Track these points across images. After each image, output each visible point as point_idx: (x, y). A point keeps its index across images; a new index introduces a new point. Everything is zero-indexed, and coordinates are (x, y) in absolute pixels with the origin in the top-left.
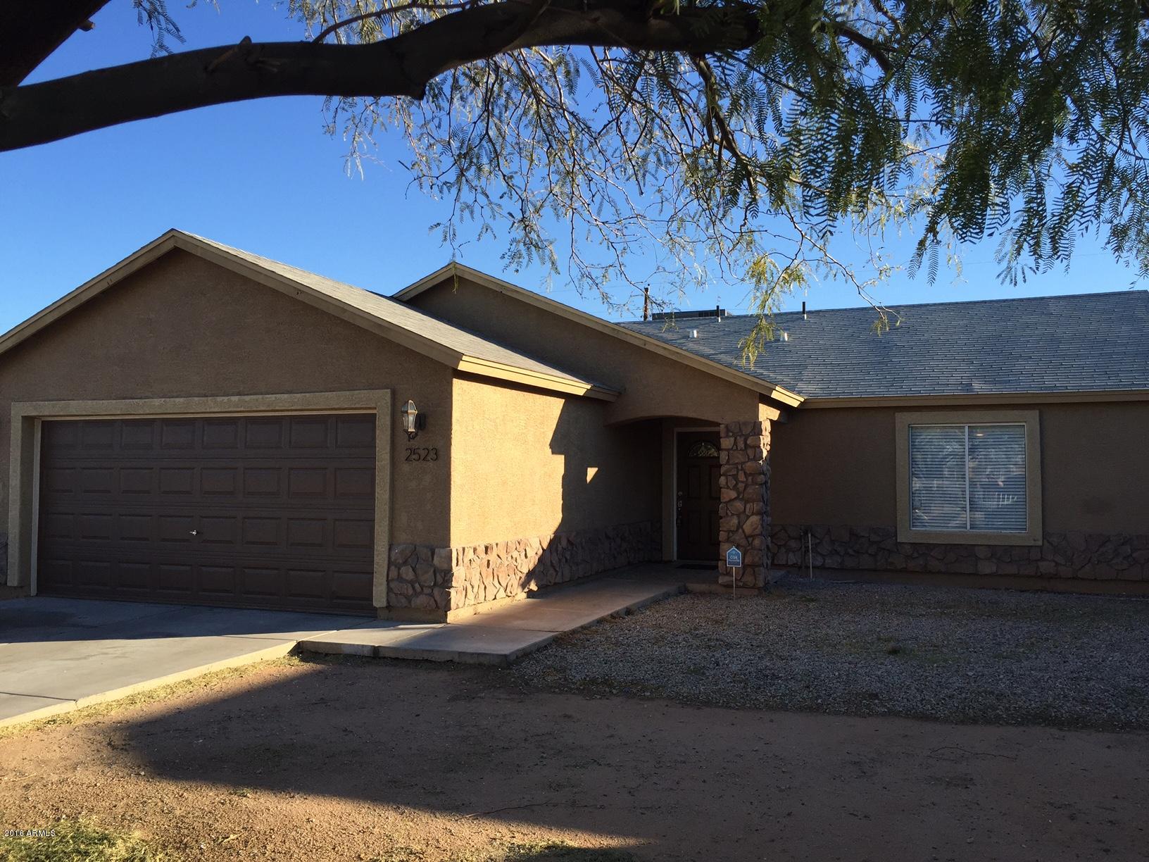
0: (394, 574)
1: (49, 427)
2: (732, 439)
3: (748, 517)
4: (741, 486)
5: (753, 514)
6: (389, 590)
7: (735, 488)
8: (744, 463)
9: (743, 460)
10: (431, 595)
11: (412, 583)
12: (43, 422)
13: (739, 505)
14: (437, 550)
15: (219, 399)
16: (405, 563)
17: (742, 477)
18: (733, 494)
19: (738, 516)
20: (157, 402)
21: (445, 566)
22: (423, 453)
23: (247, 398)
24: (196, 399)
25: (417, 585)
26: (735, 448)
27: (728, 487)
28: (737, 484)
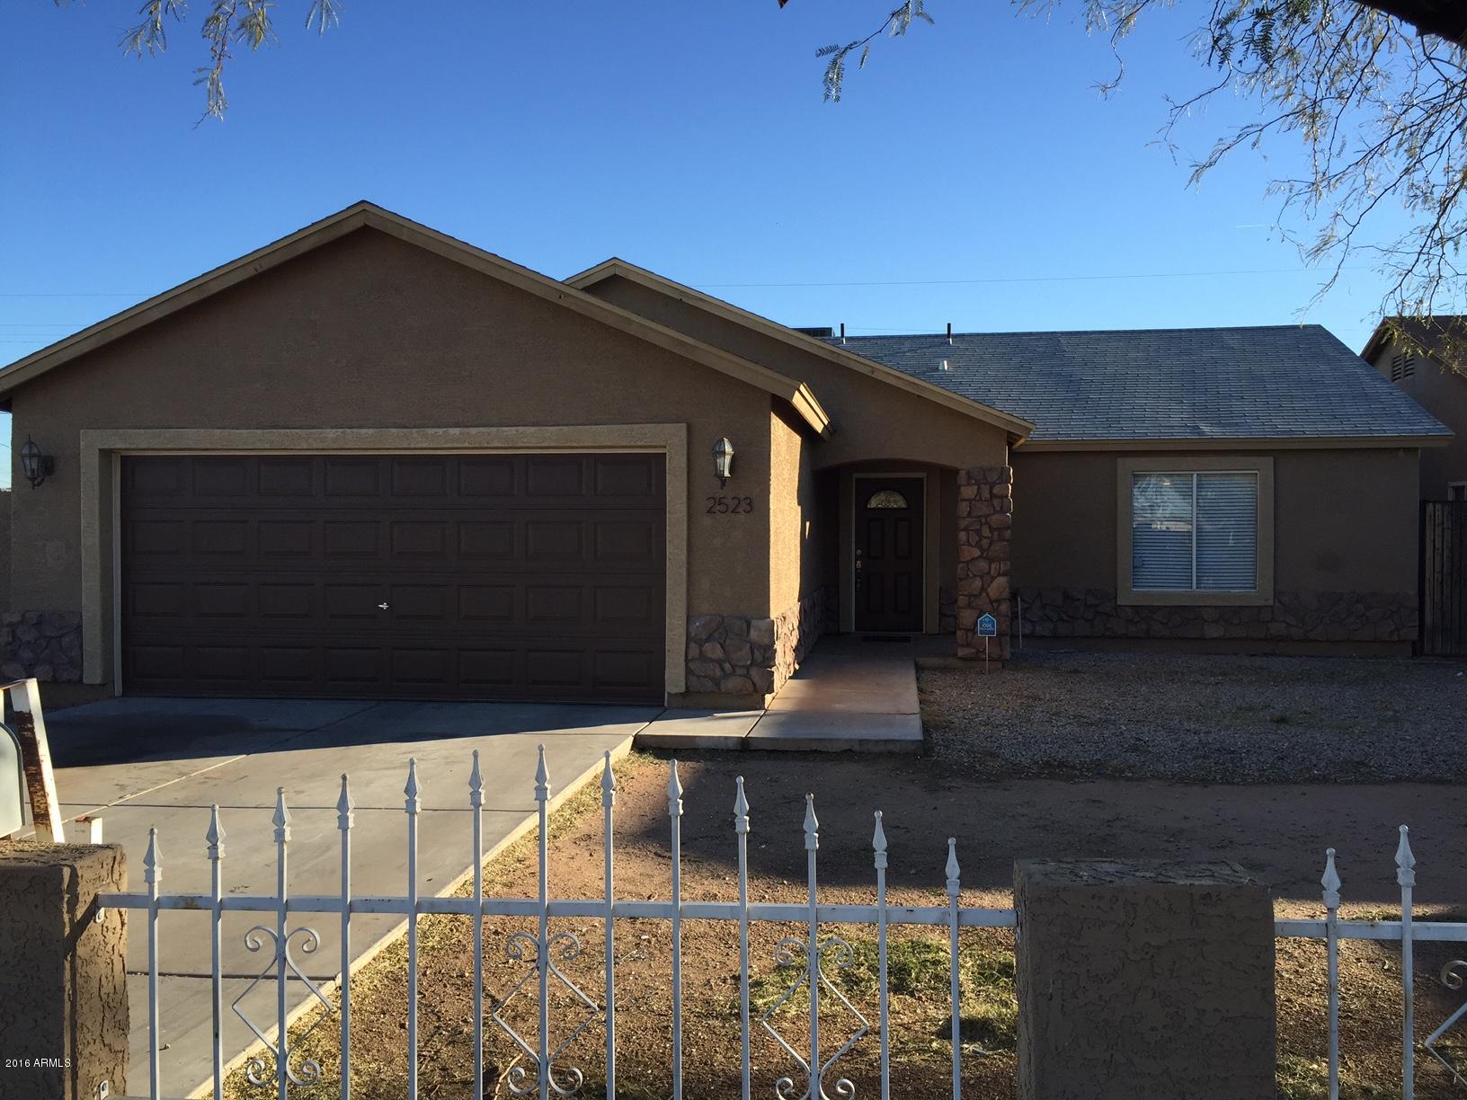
0: (694, 651)
1: (131, 464)
2: (976, 487)
3: (993, 579)
4: (985, 542)
5: (999, 575)
6: (689, 672)
7: (978, 545)
8: (989, 515)
9: (988, 513)
10: (748, 676)
11: (720, 662)
12: (121, 457)
13: (983, 565)
14: (754, 622)
15: (430, 431)
16: (709, 639)
17: (986, 532)
18: (977, 553)
19: (981, 577)
20: (331, 434)
21: (766, 641)
22: (732, 504)
23: (473, 431)
24: (393, 430)
25: (727, 666)
26: (978, 498)
27: (970, 545)
28: (980, 540)
